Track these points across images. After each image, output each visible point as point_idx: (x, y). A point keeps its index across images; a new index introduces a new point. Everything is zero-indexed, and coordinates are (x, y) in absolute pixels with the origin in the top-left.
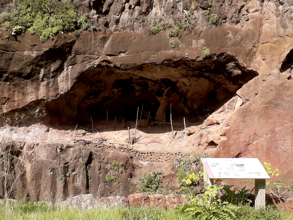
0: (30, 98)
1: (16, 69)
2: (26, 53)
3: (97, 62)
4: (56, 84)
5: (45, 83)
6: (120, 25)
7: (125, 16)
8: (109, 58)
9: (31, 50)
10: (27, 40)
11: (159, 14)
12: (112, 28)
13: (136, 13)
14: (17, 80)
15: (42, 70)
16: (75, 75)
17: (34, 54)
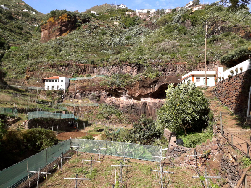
0: (149, 92)
1: (146, 86)
2: (148, 82)
3: (164, 83)
4: (154, 89)
5: (152, 88)
6: (169, 75)
7: (170, 72)
8: (167, 82)
9: (149, 81)
10: (148, 79)
11: (179, 72)
12: (167, 75)
13: (173, 72)
14: (146, 88)
15: (152, 86)
16: (159, 87)
17: (150, 82)
